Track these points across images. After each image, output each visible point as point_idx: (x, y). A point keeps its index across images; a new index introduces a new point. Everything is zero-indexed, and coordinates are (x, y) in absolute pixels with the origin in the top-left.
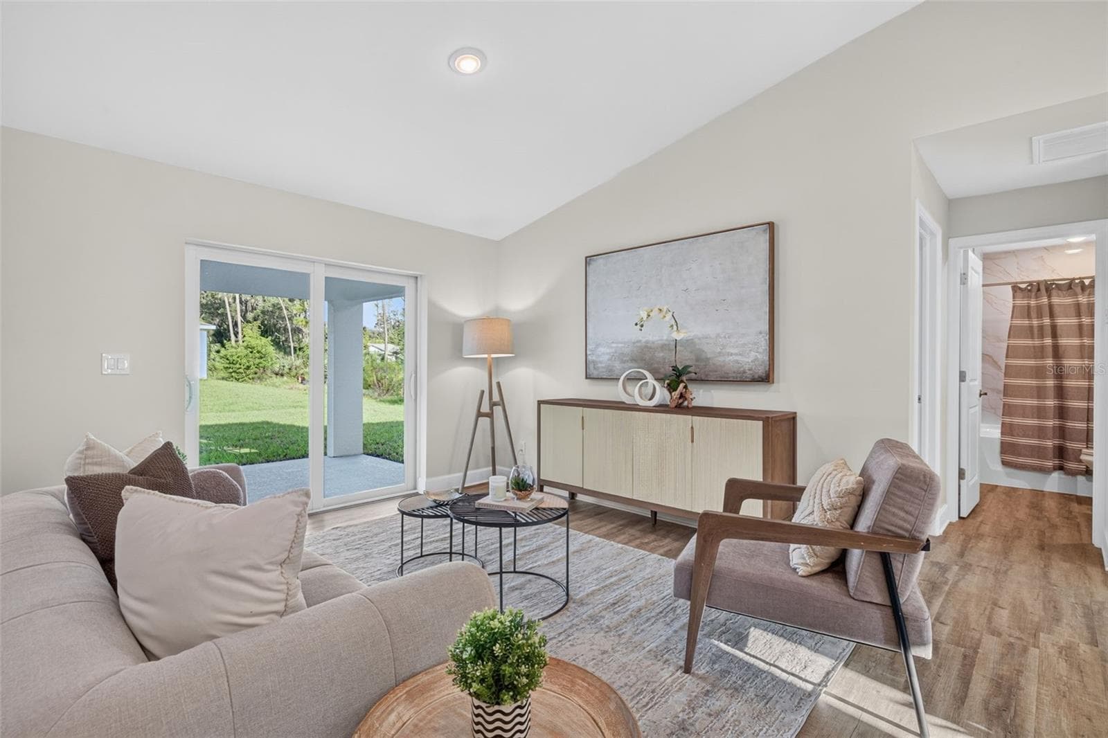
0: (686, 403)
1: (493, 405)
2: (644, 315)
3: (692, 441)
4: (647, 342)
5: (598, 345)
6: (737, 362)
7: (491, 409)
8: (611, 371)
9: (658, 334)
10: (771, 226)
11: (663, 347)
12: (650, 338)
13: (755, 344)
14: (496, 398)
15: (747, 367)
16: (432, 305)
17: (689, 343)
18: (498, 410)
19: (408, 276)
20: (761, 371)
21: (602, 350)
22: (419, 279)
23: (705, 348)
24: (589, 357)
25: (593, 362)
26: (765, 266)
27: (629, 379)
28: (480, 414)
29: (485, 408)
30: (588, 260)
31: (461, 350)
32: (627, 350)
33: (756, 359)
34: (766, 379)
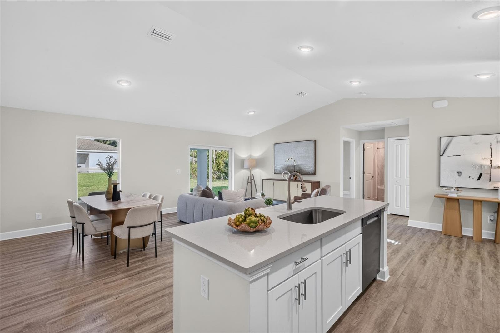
0: (297, 179)
1: (251, 180)
2: (288, 159)
3: (298, 187)
4: (289, 165)
5: (277, 165)
6: (308, 170)
7: (251, 181)
8: (280, 172)
9: (291, 163)
10: (315, 141)
11: (292, 166)
12: (289, 164)
13: (312, 166)
14: (252, 178)
15: (310, 171)
16: (235, 155)
17: (297, 165)
18: (253, 181)
19: (229, 148)
20: (313, 172)
21: (278, 166)
22: (232, 149)
23: (301, 167)
24: (275, 169)
25: (276, 170)
26: (314, 149)
27: (284, 174)
28: (248, 182)
29: (249, 181)
30: (275, 144)
31: (243, 167)
32: (284, 167)
33: (312, 170)
34: (314, 174)
